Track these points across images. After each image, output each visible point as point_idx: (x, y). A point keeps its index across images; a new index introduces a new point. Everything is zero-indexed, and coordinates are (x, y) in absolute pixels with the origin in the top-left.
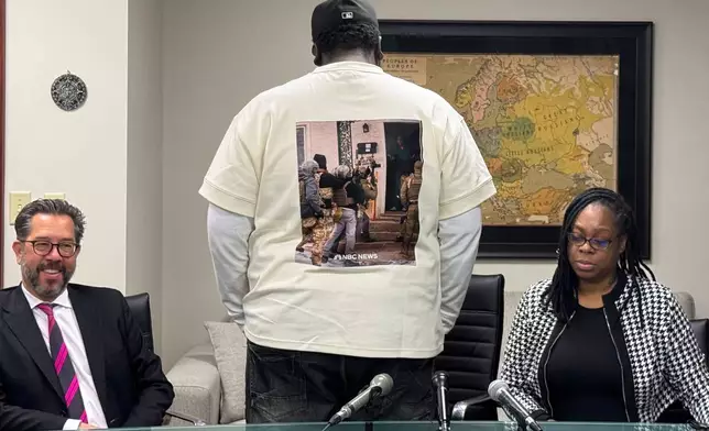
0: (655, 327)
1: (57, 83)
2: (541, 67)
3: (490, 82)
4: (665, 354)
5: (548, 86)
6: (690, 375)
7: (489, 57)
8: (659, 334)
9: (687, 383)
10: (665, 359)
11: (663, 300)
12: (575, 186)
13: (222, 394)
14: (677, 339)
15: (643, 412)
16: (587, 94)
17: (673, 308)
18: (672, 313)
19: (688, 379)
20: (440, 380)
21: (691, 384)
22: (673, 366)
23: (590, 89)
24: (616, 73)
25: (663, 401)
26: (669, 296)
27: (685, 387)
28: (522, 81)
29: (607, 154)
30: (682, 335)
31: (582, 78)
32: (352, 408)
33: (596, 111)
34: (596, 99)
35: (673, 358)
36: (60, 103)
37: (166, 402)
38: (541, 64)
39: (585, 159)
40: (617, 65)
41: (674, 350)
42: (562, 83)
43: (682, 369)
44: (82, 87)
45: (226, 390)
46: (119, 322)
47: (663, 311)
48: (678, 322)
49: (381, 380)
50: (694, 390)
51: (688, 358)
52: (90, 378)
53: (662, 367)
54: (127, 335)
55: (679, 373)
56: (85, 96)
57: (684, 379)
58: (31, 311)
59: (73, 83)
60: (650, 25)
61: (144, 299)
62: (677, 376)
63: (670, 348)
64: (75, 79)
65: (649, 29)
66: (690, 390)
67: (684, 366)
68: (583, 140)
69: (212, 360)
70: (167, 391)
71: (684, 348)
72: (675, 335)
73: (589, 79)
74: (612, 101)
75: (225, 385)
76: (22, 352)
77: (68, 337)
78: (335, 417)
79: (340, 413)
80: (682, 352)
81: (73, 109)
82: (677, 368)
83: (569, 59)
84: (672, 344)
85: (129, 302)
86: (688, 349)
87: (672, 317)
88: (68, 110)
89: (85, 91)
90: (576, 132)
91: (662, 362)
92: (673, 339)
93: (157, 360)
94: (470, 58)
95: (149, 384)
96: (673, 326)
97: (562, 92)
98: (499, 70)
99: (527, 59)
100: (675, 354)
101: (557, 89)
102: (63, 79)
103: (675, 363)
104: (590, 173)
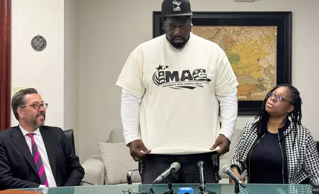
0: (300, 145)
1: (34, 39)
2: (243, 32)
3: (221, 38)
4: (304, 157)
5: (246, 40)
6: (315, 167)
7: (220, 27)
8: (302, 148)
9: (313, 170)
10: (304, 159)
11: (304, 134)
12: (258, 83)
13: (105, 174)
14: (310, 151)
15: (291, 180)
16: (263, 43)
17: (309, 138)
18: (308, 139)
19: (313, 169)
20: (201, 165)
21: (314, 171)
22: (307, 163)
23: (265, 41)
24: (276, 34)
25: (300, 178)
26: (307, 132)
27: (312, 172)
28: (235, 38)
29: (272, 70)
30: (312, 150)
31: (261, 36)
32: (163, 177)
33: (267, 51)
34: (267, 45)
35: (307, 159)
36: (35, 48)
37: (82, 176)
38: (243, 31)
39: (262, 72)
40: (276, 30)
41: (308, 155)
42: (252, 38)
43: (311, 164)
44: (44, 41)
45: (107, 172)
46: (61, 141)
47: (304, 138)
48: (311, 144)
49: (175, 165)
50: (316, 173)
51: (314, 159)
52: (49, 166)
53: (302, 163)
54: (65, 147)
55: (310, 166)
56: (46, 45)
57: (312, 168)
58: (24, 136)
59: (40, 39)
60: (290, 13)
61: (71, 132)
62: (309, 167)
63: (307, 155)
64: (41, 37)
65: (290, 14)
66: (314, 174)
67: (312, 163)
68: (261, 63)
69: (101, 159)
70: (82, 172)
71: (313, 155)
72: (309, 149)
73: (264, 37)
74: (274, 46)
75: (106, 170)
76: (20, 154)
77: (40, 148)
78: (155, 180)
79: (157, 179)
80: (311, 156)
81: (40, 50)
82: (309, 163)
83: (255, 28)
84: (307, 153)
85: (65, 133)
86: (314, 156)
87: (308, 141)
88: (38, 51)
89: (46, 43)
90: (258, 60)
91: (302, 160)
92: (308, 151)
93: (77, 159)
94: (212, 28)
95: (74, 168)
96: (309, 145)
97: (252, 42)
98: (224, 33)
99: (237, 28)
100: (309, 157)
101: (250, 42)
102: (36, 37)
103: (308, 161)
104: (264, 77)
